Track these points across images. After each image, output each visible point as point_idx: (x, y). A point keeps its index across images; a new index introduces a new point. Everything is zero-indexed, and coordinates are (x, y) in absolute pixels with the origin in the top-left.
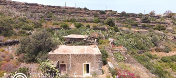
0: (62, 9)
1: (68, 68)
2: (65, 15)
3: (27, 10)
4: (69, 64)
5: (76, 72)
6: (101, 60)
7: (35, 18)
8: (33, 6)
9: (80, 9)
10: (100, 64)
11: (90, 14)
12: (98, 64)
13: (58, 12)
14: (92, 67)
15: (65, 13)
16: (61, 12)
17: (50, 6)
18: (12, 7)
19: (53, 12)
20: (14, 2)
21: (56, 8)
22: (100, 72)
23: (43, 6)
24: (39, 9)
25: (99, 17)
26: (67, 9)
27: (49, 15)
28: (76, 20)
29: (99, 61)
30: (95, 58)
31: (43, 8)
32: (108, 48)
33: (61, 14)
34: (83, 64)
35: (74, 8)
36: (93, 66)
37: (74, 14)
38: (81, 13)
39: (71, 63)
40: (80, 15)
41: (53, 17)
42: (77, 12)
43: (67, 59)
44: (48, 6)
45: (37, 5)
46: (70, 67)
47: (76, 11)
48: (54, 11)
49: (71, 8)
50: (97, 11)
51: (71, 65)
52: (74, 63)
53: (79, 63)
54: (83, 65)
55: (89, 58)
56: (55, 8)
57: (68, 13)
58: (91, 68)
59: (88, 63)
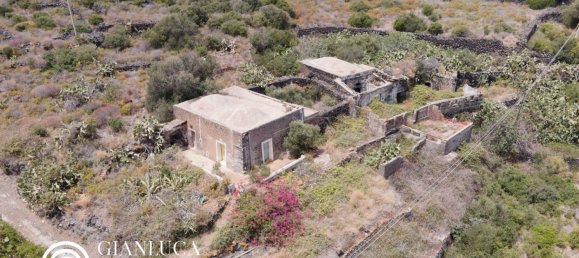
1: (198, 140)
4: (199, 133)
10: (239, 151)
29: (237, 146)
34: (217, 141)
36: (230, 150)
43: (196, 122)
51: (201, 137)
52: (206, 135)
53: (211, 138)
54: (217, 143)
59: (223, 142)
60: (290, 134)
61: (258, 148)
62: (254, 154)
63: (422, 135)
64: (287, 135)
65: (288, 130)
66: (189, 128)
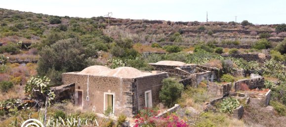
0: (199, 26)
1: (85, 98)
2: (199, 37)
3: (143, 30)
4: (87, 92)
5: (95, 106)
6: (130, 90)
7: (151, 42)
8: (155, 24)
9: (234, 23)
10: (129, 97)
11: (252, 33)
12: (126, 97)
13: (191, 31)
14: (118, 102)
15: (202, 33)
16: (196, 32)
17: (180, 23)
18: (126, 27)
19: (182, 33)
20: (132, 20)
21: (189, 26)
22: (129, 112)
23: (169, 23)
24: (161, 28)
25: (271, 38)
26: (208, 25)
27: (173, 36)
28: (218, 45)
29: (127, 92)
30: (121, 84)
31: (168, 26)
32: (214, 87)
33: (194, 34)
34: (105, 93)
35: (221, 24)
36: (119, 99)
37: (218, 33)
38: (232, 31)
39: (89, 90)
40: (229, 35)
41: (178, 40)
42: (225, 31)
43: (85, 84)
44: (177, 23)
45: (160, 22)
46: (88, 96)
47: (224, 29)
48: (185, 30)
49: (215, 24)
50: (270, 26)
51: (89, 94)
52: (93, 91)
53: (99, 92)
54: (105, 95)
55: (114, 84)
56: (188, 24)
57: (206, 33)
58: (116, 104)
59: (111, 92)
60: (163, 88)
61: (142, 96)
62: (139, 101)
63: (246, 96)
64: (160, 90)
65: (161, 86)
66: (77, 90)
